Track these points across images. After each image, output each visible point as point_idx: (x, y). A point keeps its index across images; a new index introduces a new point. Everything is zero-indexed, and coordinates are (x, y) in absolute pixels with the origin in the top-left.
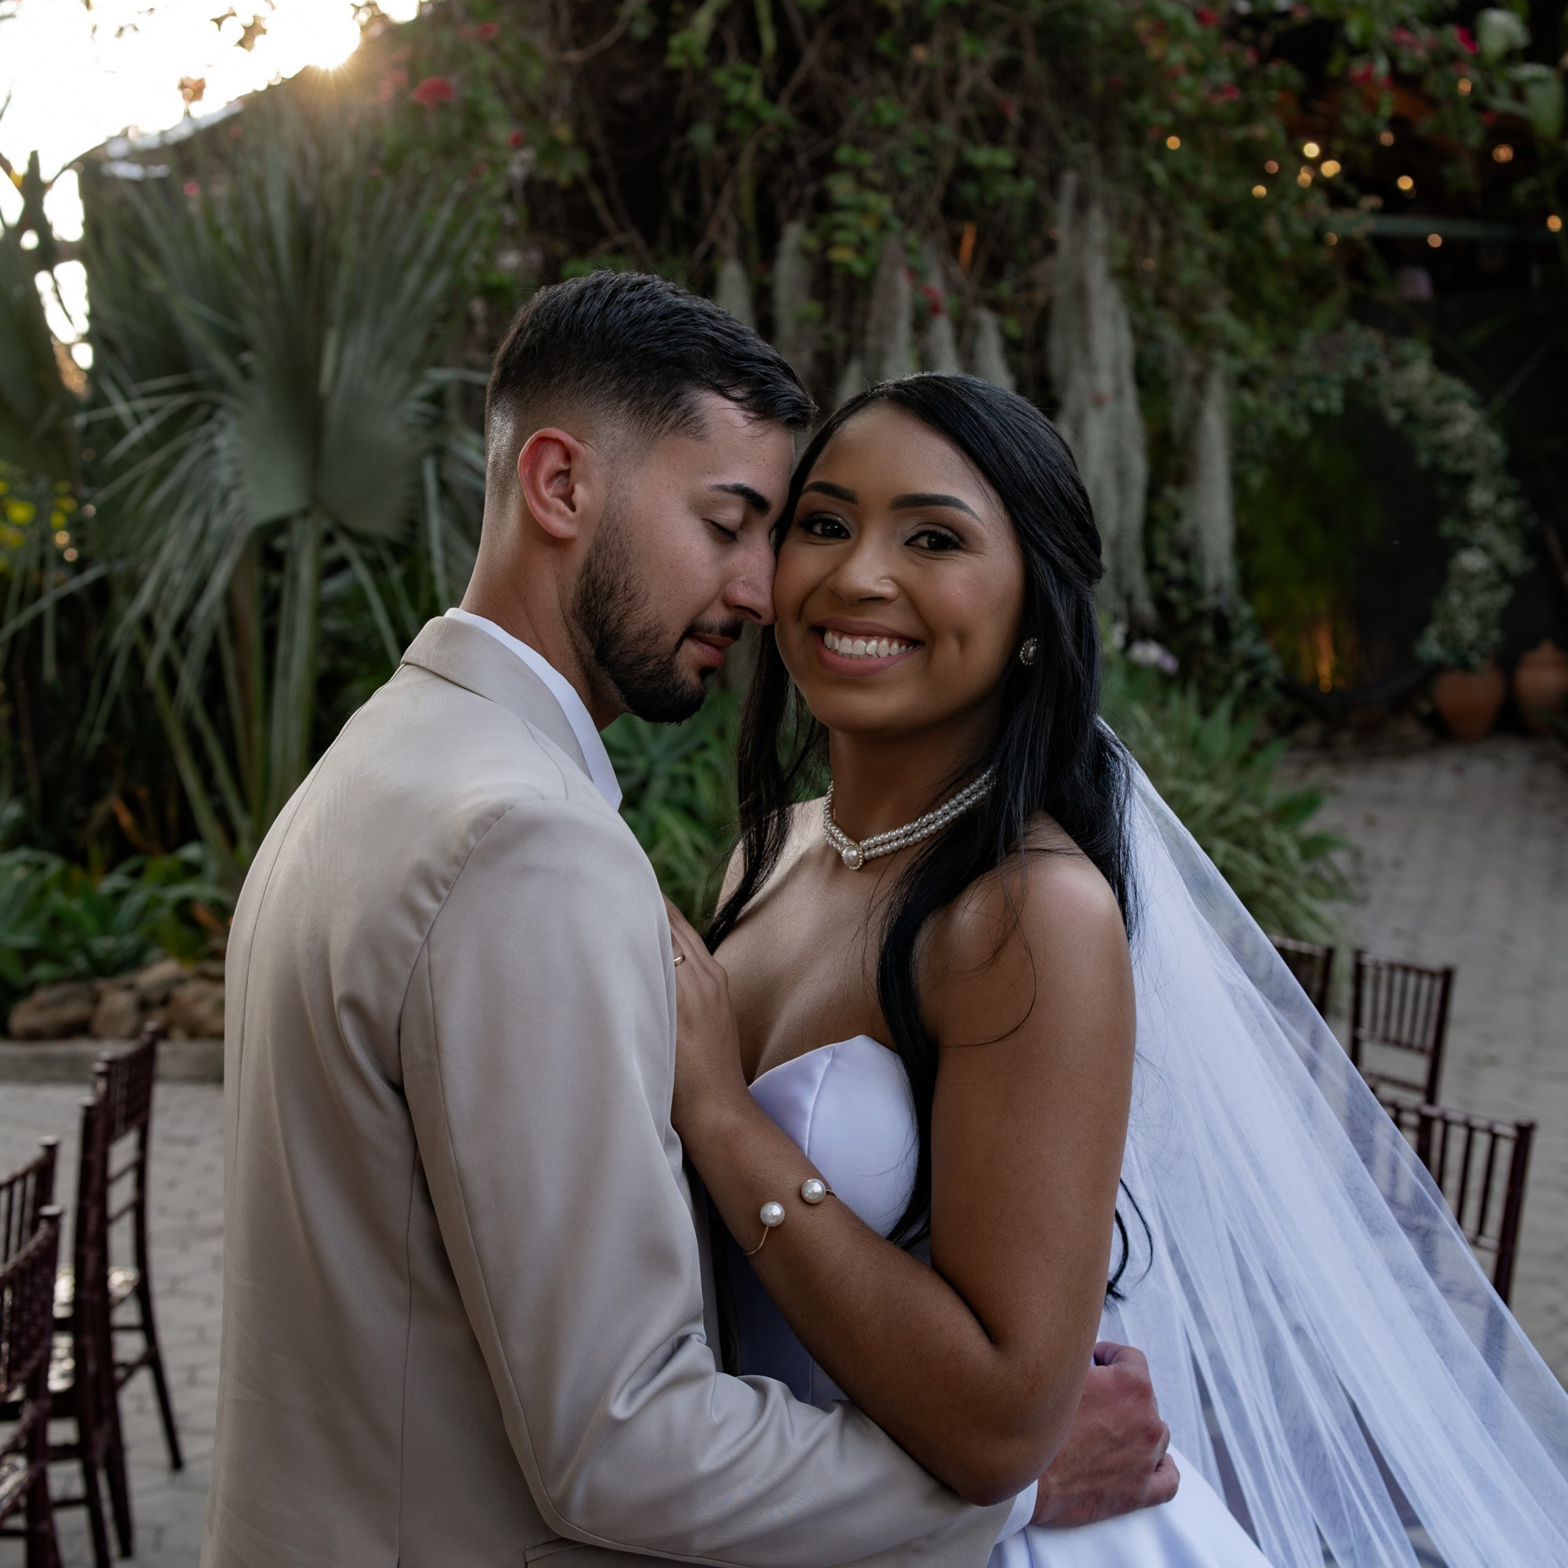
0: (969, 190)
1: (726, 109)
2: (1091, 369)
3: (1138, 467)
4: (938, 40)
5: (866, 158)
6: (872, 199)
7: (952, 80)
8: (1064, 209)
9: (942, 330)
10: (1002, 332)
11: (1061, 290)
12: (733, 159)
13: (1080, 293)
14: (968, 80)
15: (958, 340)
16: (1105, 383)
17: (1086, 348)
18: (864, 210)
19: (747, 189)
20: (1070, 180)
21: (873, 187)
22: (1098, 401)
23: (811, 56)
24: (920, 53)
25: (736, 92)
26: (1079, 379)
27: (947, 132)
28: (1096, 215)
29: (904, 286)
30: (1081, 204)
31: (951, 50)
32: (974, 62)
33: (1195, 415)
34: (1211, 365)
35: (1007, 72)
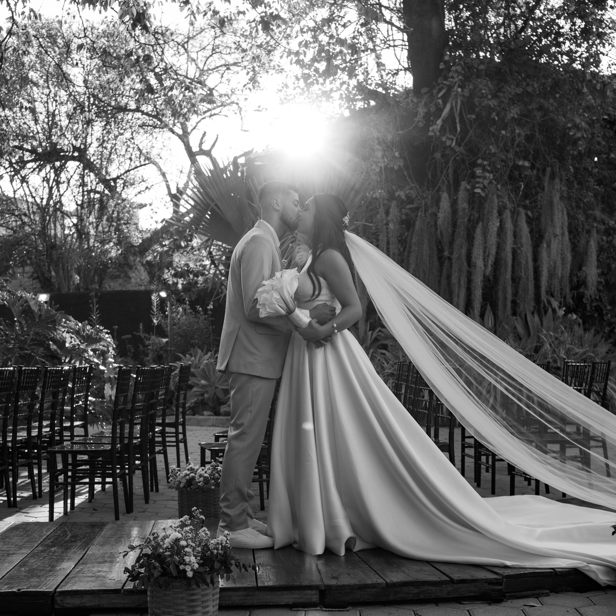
1: (445, 148)
2: (554, 227)
3: (569, 257)
4: (509, 129)
5: (485, 163)
6: (487, 175)
7: (513, 140)
8: (547, 178)
9: (507, 214)
10: (527, 215)
12: (447, 163)
13: (551, 203)
14: (518, 140)
15: (512, 217)
16: (558, 231)
17: (552, 220)
18: (485, 178)
19: (451, 171)
20: (549, 170)
21: (488, 171)
22: (555, 236)
23: (471, 133)
24: (503, 132)
25: (448, 143)
26: (549, 229)
27: (511, 155)
28: (557, 180)
29: (496, 201)
30: (553, 177)
31: (513, 131)
32: (519, 135)
33: (588, 242)
34: (593, 226)
35: (529, 138)
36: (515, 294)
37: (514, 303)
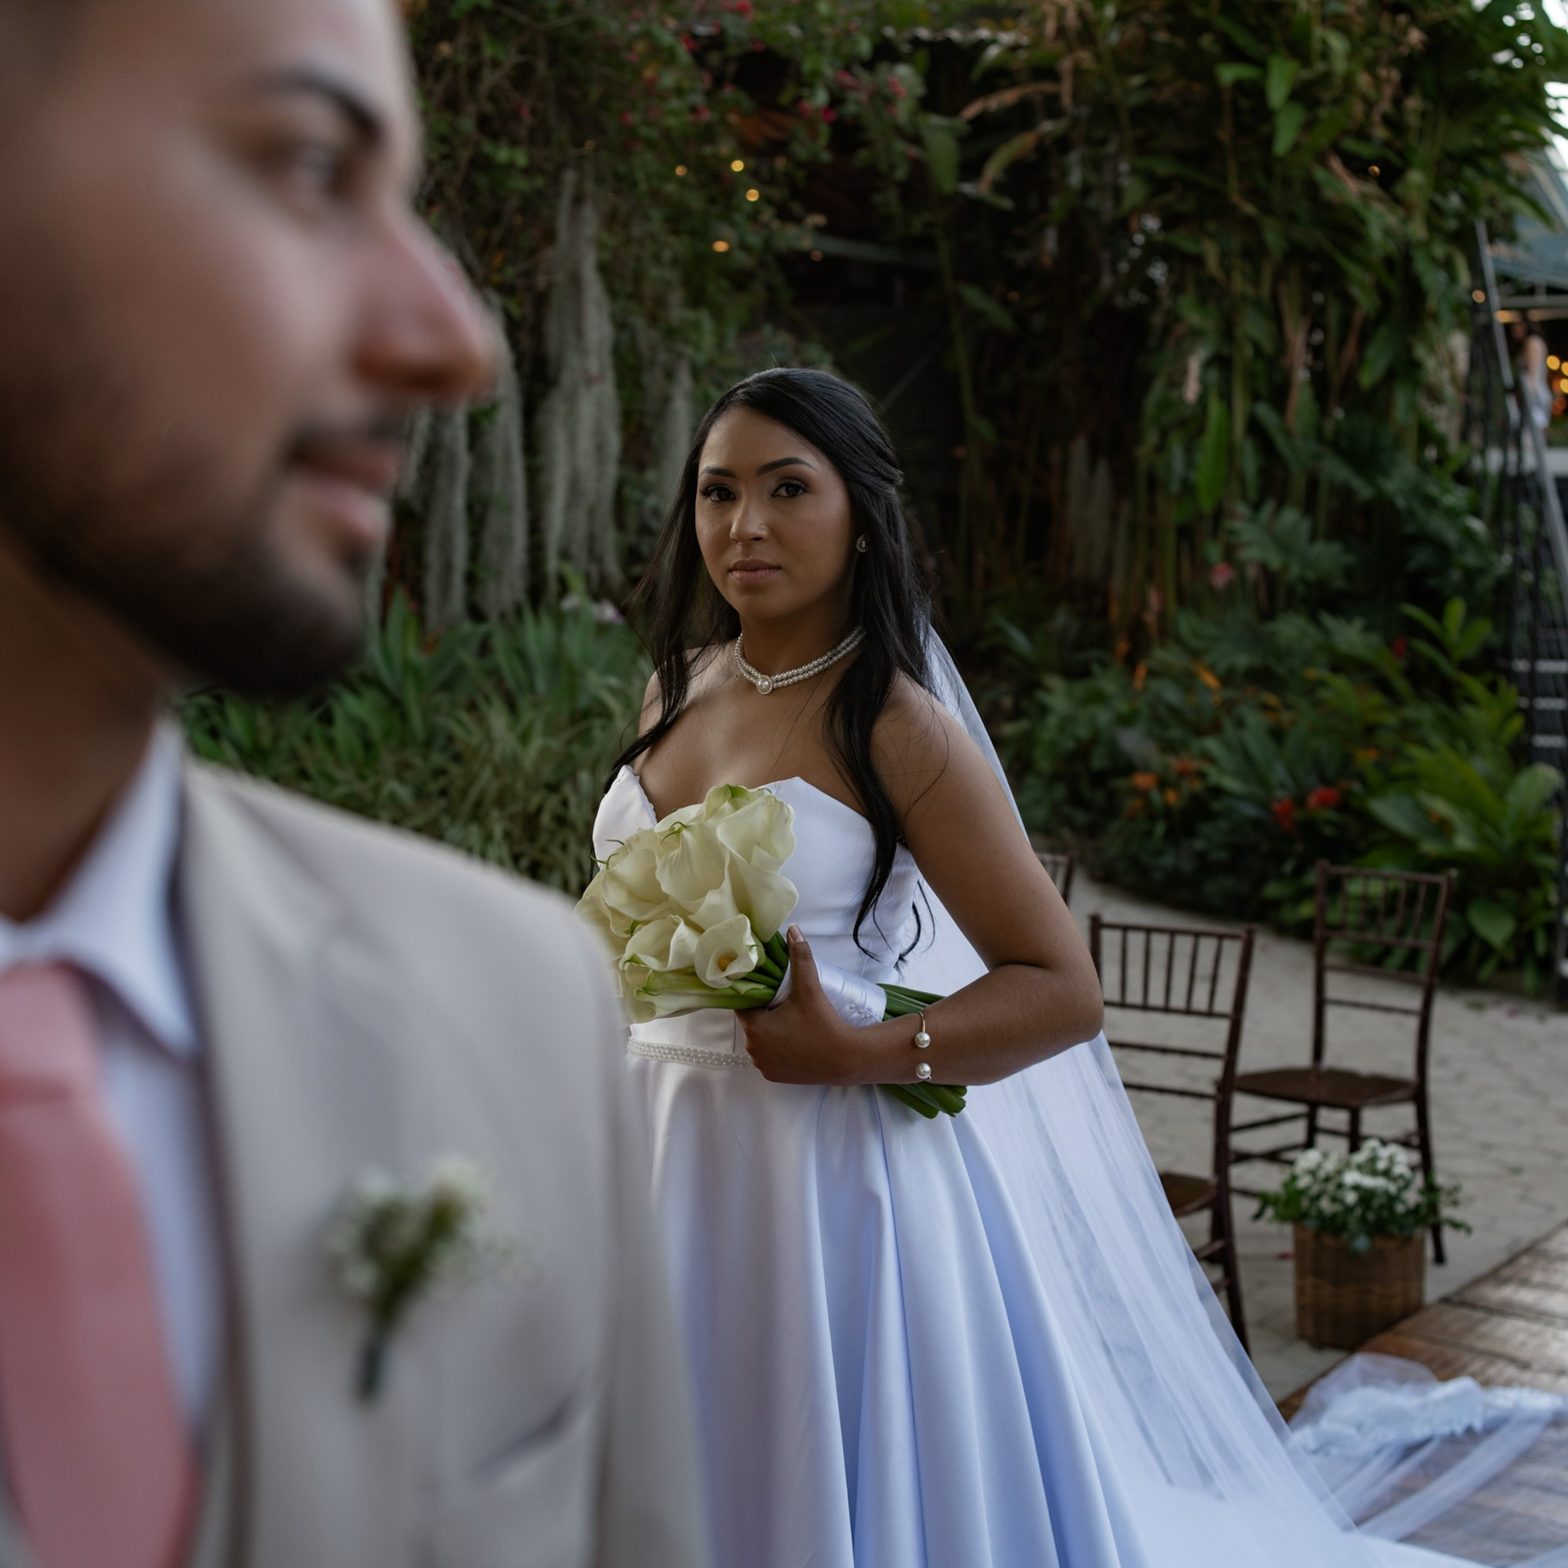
0: (482, 181)
2: (583, 352)
3: (614, 442)
4: (463, 39)
7: (474, 76)
8: (564, 204)
10: (505, 312)
11: (560, 278)
13: (576, 282)
14: (489, 79)
16: (593, 364)
17: (580, 333)
20: (570, 177)
22: (588, 380)
24: (446, 49)
26: (573, 360)
27: (468, 124)
28: (589, 212)
30: (578, 200)
31: (475, 49)
32: (495, 63)
33: (666, 400)
34: (680, 355)
35: (522, 76)
36: (475, 552)
37: (471, 579)
